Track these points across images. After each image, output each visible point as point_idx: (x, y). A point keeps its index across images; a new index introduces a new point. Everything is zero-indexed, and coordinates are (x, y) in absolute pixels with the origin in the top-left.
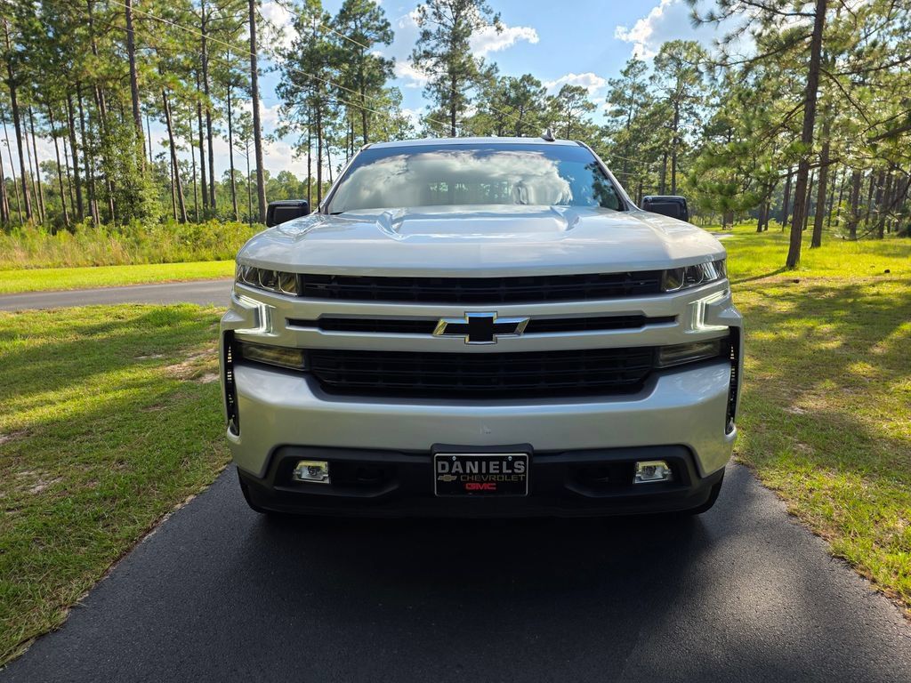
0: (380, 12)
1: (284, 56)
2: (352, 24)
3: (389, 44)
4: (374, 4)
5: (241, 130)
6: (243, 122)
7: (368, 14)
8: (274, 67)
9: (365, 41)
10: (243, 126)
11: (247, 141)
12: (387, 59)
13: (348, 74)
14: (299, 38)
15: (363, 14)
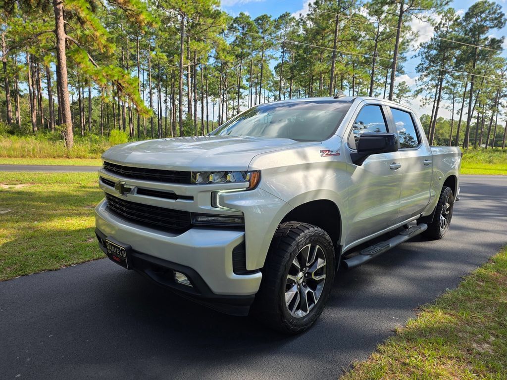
0: (498, 8)
1: (424, 48)
2: (474, 20)
3: (501, 28)
4: (494, 3)
5: (398, 92)
6: (399, 88)
7: (487, 11)
8: (417, 55)
9: (482, 29)
10: (399, 90)
11: (400, 98)
12: (498, 38)
13: (464, 52)
14: (436, 35)
15: (482, 12)
